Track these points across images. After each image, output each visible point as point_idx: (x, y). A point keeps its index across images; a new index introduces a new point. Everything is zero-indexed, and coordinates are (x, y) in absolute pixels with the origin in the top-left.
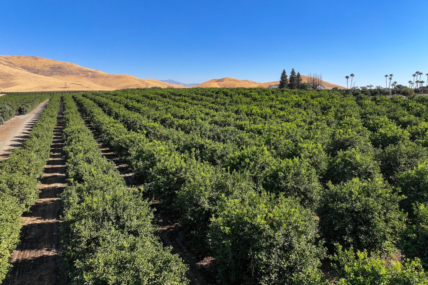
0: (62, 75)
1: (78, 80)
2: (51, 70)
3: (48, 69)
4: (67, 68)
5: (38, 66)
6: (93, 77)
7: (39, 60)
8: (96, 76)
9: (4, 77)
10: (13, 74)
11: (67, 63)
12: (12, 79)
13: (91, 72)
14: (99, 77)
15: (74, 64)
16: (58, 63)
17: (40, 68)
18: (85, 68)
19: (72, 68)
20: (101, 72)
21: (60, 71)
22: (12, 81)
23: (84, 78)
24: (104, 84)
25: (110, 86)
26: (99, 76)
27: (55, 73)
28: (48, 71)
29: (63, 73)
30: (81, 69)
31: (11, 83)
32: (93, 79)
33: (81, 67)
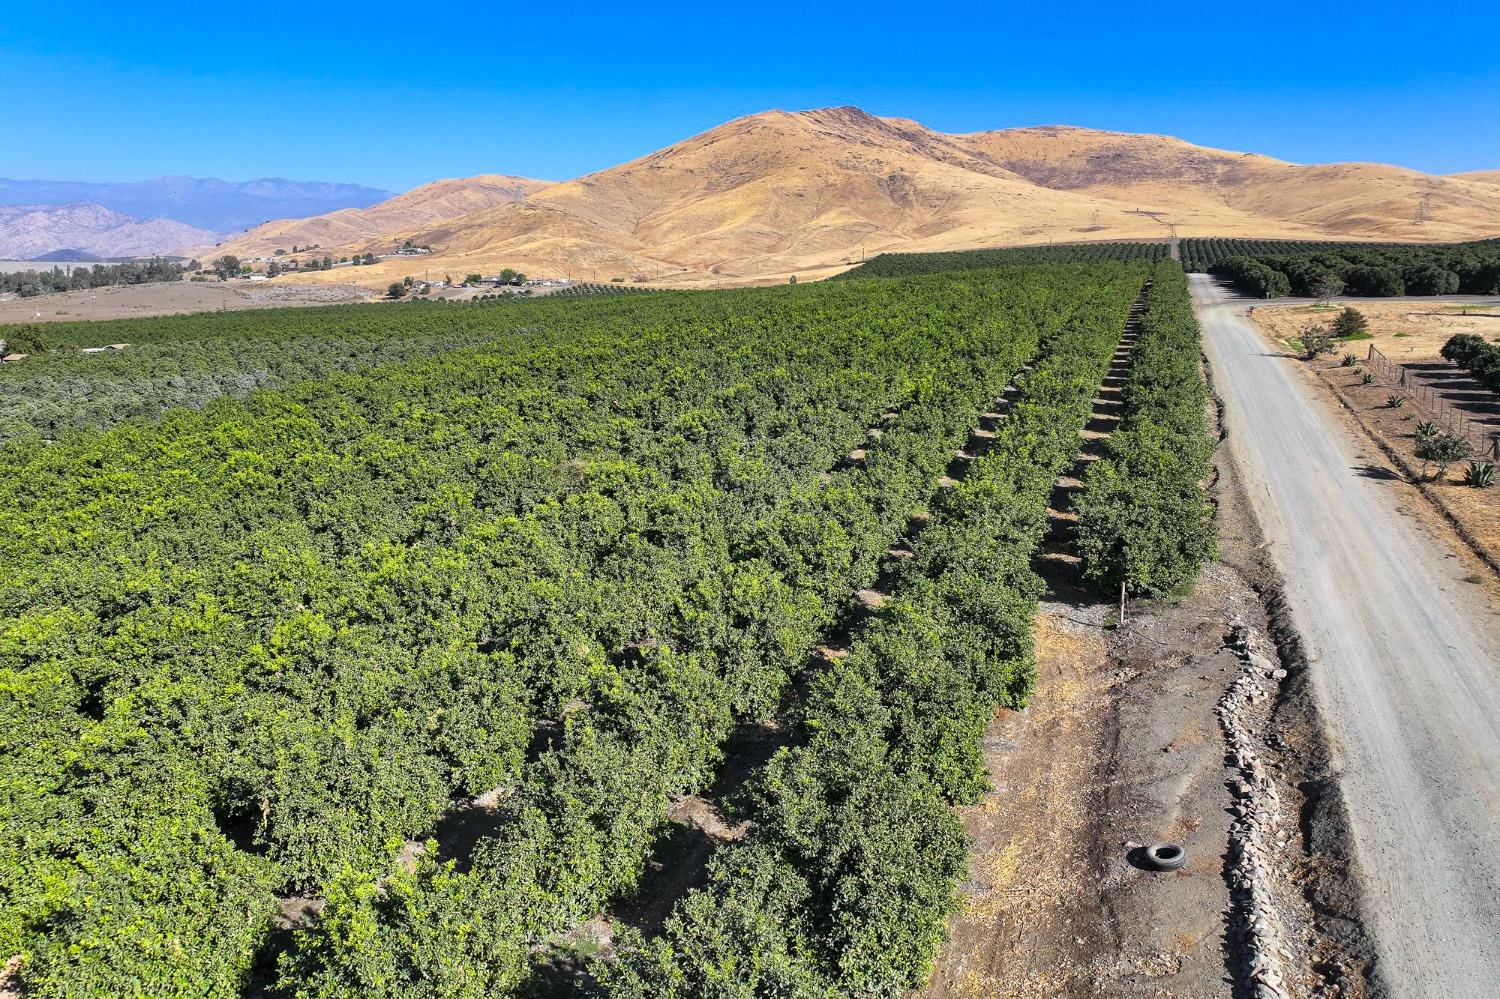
0: (1119, 182)
1: (1170, 197)
2: (1089, 167)
3: (1081, 164)
4: (1143, 155)
5: (1055, 159)
6: (1230, 180)
7: (1062, 136)
8: (1242, 176)
9: (938, 203)
10: (963, 191)
11: (1147, 136)
12: (957, 208)
13: (1226, 162)
14: (1248, 182)
15: (1170, 140)
16: (1117, 139)
17: (1057, 164)
18: (1206, 151)
19: (1160, 155)
20: (1264, 161)
21: (1117, 167)
22: (952, 215)
23: (1193, 187)
24: (1261, 208)
25: (1281, 212)
26: (1253, 175)
27: (1099, 177)
28: (1079, 173)
29: (1129, 173)
30: (1193, 153)
31: (948, 222)
32: (1224, 191)
33: (1192, 146)
